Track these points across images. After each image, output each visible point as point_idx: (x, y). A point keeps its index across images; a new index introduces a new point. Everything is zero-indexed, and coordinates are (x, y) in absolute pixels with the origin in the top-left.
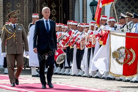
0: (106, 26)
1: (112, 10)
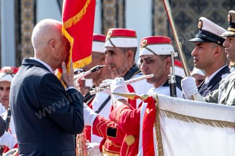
0: (136, 77)
1: (160, 21)
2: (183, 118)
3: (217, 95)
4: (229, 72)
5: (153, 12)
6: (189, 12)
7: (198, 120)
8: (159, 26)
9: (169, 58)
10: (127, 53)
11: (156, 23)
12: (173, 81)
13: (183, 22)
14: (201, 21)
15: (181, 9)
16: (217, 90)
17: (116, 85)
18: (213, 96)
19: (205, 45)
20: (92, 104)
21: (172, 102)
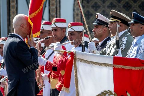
2: (88, 62)
3: (105, 51)
4: (110, 40)
5: (74, 10)
6: (91, 10)
7: (95, 63)
8: (77, 18)
9: (82, 33)
10: (63, 30)
11: (75, 16)
12: (83, 44)
13: (89, 15)
14: (97, 15)
15: (87, 9)
16: (105, 48)
17: (57, 46)
18: (103, 51)
19: (99, 26)
20: (45, 55)
21: (82, 54)
